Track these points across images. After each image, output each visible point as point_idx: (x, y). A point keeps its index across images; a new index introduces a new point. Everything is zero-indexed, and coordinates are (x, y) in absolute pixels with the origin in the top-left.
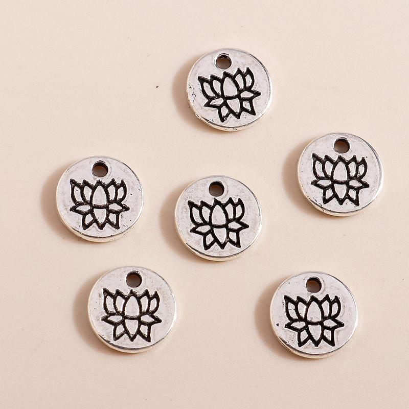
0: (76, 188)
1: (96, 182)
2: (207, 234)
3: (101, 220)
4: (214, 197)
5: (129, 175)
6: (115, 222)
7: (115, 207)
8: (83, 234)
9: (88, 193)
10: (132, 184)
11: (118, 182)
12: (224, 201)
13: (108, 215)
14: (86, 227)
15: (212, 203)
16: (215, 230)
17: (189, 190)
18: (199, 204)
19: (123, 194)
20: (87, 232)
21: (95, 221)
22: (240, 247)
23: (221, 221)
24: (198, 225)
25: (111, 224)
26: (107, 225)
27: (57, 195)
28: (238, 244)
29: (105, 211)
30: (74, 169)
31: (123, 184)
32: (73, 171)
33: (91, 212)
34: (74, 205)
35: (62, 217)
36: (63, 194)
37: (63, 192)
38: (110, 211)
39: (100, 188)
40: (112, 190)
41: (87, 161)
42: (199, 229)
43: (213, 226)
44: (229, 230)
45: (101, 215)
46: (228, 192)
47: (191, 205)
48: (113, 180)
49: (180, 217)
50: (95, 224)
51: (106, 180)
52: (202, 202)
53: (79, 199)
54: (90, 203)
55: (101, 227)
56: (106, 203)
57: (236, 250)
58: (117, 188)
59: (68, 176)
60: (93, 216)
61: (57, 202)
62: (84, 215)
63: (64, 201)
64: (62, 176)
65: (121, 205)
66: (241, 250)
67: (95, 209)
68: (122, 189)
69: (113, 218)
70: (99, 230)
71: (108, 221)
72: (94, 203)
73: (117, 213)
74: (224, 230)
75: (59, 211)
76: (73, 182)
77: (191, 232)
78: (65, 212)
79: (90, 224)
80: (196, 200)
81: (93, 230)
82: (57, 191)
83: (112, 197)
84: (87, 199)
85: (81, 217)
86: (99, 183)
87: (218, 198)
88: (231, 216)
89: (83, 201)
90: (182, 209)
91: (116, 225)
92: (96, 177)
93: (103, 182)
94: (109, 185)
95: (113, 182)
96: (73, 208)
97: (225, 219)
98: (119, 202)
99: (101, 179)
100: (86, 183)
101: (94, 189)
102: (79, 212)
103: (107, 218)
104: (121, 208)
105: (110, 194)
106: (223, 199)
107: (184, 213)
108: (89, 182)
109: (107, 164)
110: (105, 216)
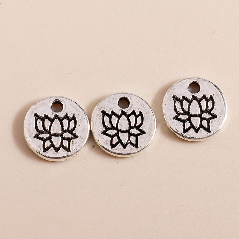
0: (39, 120)
1: (54, 116)
2: (114, 136)
3: (57, 145)
4: (121, 109)
5: (79, 112)
6: (67, 147)
7: (67, 135)
8: (43, 155)
9: (48, 124)
10: (80, 118)
11: (70, 116)
12: (128, 112)
13: (62, 141)
14: (45, 150)
15: (119, 113)
16: (120, 134)
17: (103, 102)
18: (110, 113)
19: (74, 125)
20: (46, 154)
21: (52, 145)
22: (137, 148)
23: (125, 127)
24: (107, 129)
25: (64, 148)
26: (61, 149)
27: (24, 126)
28: (136, 146)
29: (60, 138)
30: (38, 106)
31: (74, 118)
32: (36, 108)
33: (49, 139)
34: (37, 133)
35: (28, 142)
36: (29, 124)
37: (29, 123)
38: (64, 139)
39: (57, 121)
40: (65, 122)
41: (48, 100)
42: (108, 132)
43: (119, 131)
44: (131, 135)
45: (57, 141)
46: (132, 105)
47: (104, 113)
48: (67, 115)
49: (95, 122)
50: (52, 148)
51: (61, 115)
52: (112, 112)
53: (41, 129)
54: (49, 132)
55: (57, 150)
56: (61, 132)
57: (134, 150)
58: (70, 120)
59: (33, 112)
60: (51, 141)
61: (24, 131)
62: (45, 140)
63: (29, 130)
64: (29, 111)
65: (72, 134)
66: (138, 150)
67: (52, 137)
68: (73, 122)
69: (66, 143)
70: (55, 152)
71: (62, 145)
72: (52, 132)
73: (69, 140)
74: (127, 134)
75: (26, 138)
76: (36, 115)
77: (102, 133)
78: (30, 138)
79: (49, 148)
80: (108, 110)
81: (51, 153)
82: (25, 122)
83: (66, 128)
84: (47, 129)
85: (42, 142)
86: (56, 117)
87: (125, 110)
88: (133, 124)
89: (43, 130)
90: (97, 116)
91: (68, 149)
92: (54, 112)
93: (59, 116)
94: (63, 119)
95: (66, 117)
96: (36, 135)
97: (128, 126)
98: (71, 132)
99: (57, 114)
100: (46, 117)
101: (52, 121)
102: (41, 139)
103: (62, 143)
104: (72, 136)
105: (64, 126)
106: (128, 111)
107: (98, 120)
108: (49, 116)
109: (62, 102)
110: (60, 142)
